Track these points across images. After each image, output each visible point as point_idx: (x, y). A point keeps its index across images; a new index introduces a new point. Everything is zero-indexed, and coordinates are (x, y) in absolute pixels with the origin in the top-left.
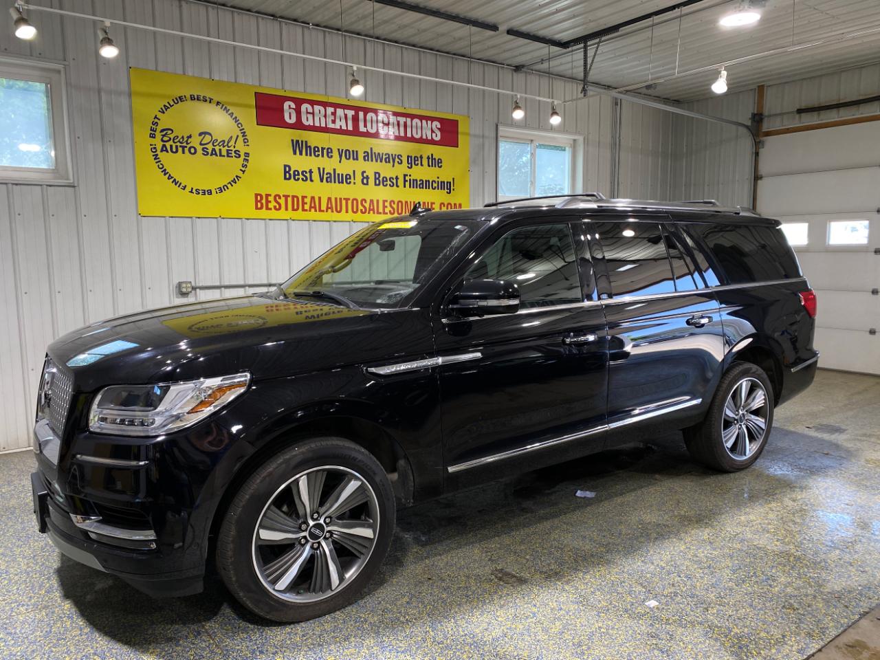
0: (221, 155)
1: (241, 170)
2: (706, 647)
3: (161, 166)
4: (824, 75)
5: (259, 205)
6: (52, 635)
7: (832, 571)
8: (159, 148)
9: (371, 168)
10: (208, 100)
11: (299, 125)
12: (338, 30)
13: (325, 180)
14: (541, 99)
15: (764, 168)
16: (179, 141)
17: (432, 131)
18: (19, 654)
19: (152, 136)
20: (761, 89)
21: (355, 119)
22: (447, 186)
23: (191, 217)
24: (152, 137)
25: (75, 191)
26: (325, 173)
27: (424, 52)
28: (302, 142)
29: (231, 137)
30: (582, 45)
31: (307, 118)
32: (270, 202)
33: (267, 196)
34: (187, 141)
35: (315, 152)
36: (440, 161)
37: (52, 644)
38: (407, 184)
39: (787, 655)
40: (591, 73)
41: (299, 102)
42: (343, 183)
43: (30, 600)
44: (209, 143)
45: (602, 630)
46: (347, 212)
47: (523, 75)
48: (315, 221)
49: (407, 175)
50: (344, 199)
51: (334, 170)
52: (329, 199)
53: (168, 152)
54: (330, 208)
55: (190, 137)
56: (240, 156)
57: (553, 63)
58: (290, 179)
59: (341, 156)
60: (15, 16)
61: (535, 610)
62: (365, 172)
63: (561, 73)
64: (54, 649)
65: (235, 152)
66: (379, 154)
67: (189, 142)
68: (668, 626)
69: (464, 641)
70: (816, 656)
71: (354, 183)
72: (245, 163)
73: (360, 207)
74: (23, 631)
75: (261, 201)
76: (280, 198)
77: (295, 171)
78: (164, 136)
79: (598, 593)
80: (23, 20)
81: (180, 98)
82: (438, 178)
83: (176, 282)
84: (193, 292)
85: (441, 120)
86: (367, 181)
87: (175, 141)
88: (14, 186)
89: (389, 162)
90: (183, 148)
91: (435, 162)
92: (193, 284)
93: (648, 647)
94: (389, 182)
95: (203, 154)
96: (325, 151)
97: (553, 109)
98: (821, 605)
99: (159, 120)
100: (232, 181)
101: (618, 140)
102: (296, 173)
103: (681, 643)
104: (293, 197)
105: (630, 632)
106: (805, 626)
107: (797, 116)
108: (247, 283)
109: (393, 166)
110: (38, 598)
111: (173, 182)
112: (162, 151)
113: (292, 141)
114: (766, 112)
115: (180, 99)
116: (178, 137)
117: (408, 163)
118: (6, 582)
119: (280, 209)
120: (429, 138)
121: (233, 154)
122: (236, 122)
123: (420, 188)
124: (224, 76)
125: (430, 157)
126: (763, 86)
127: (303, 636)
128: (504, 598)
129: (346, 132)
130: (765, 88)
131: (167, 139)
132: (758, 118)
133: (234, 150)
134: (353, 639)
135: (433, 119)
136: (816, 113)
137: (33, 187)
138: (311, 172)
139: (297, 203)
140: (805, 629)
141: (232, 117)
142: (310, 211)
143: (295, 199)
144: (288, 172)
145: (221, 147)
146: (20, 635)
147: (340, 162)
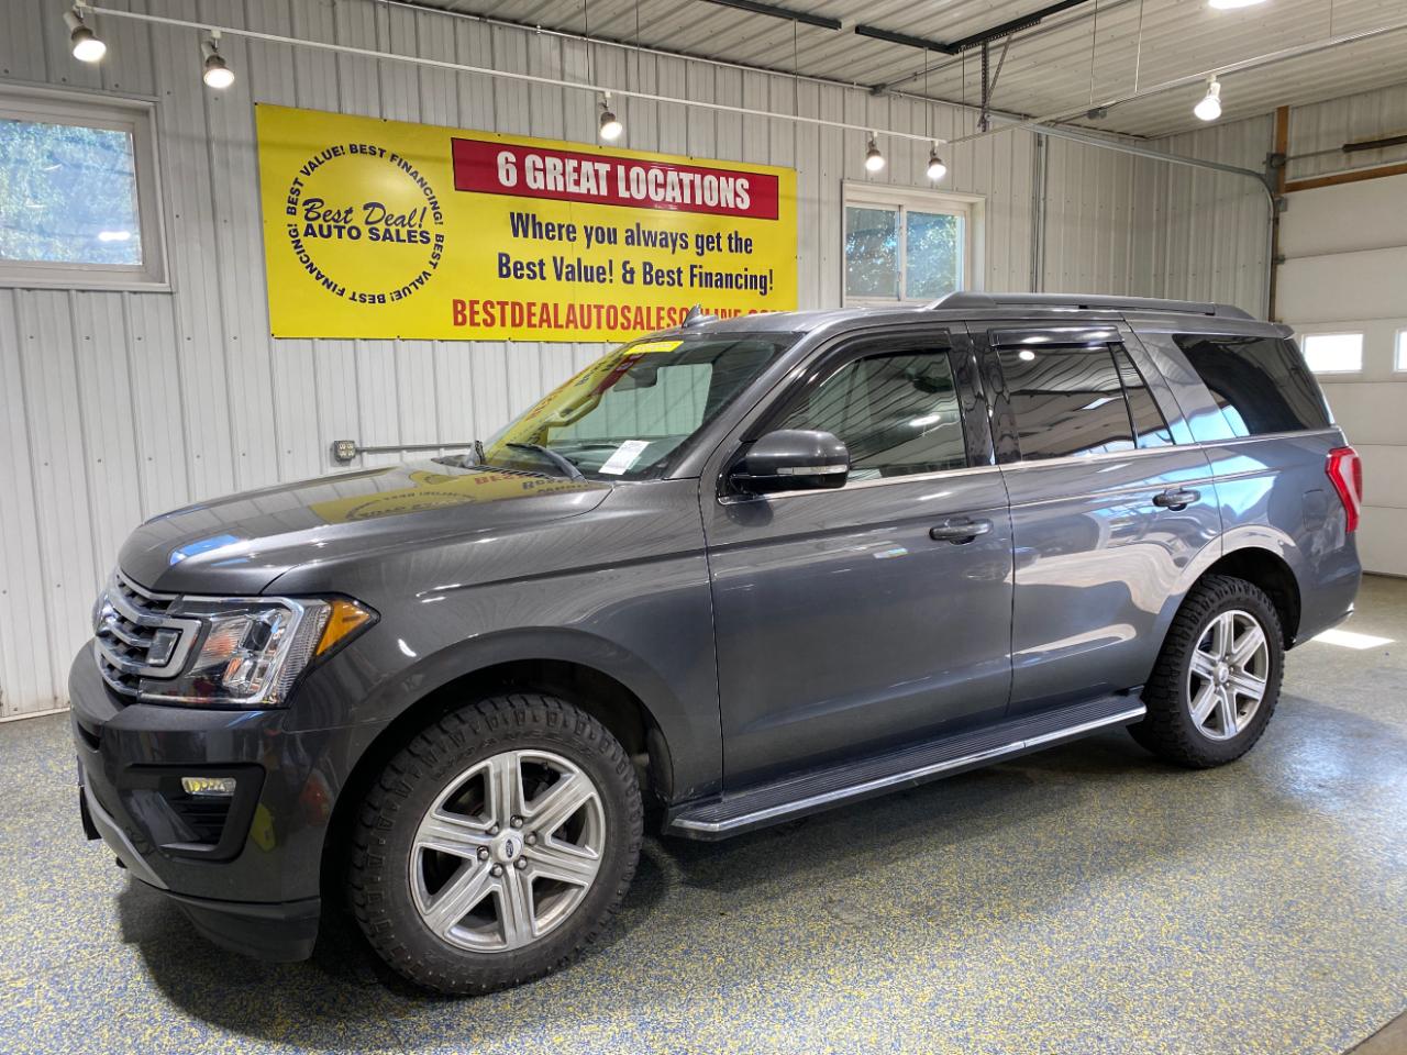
0: (399, 240)
1: (431, 263)
2: (1172, 1033)
3: (305, 259)
4: (1390, 87)
5: (460, 318)
6: (129, 993)
7: (1391, 910)
8: (302, 231)
9: (638, 256)
10: (378, 152)
11: (521, 189)
12: (583, 35)
13: (564, 277)
14: (915, 137)
15: (1287, 245)
16: (333, 219)
17: (736, 195)
18: (75, 1023)
19: (291, 211)
20: (1284, 112)
21: (612, 178)
22: (761, 283)
23: (353, 339)
24: (292, 213)
25: (173, 301)
26: (565, 264)
27: (721, 67)
28: (527, 216)
29: (415, 211)
30: (979, 48)
31: (535, 178)
32: (478, 313)
33: (473, 303)
34: (345, 218)
35: (547, 232)
36: (749, 242)
37: (126, 1009)
38: (696, 280)
39: (1309, 1049)
40: (995, 93)
41: (521, 153)
42: (592, 280)
43: (97, 939)
44: (380, 220)
45: (1001, 1002)
46: (599, 327)
47: (885, 99)
48: (548, 342)
49: (696, 266)
50: (595, 306)
51: (579, 260)
52: (571, 307)
53: (315, 236)
54: (572, 322)
55: (349, 211)
56: (428, 240)
57: (931, 80)
58: (508, 275)
59: (589, 237)
60: (72, 25)
61: (891, 967)
62: (628, 262)
63: (946, 96)
64: (129, 1016)
65: (421, 234)
66: (650, 233)
67: (348, 219)
68: (1111, 997)
69: (773, 1015)
70: (1358, 1049)
71: (611, 281)
72: (437, 252)
73: (621, 319)
74: (84, 988)
75: (462, 312)
76: (492, 307)
77: (515, 264)
78: (309, 211)
79: (995, 941)
80: (83, 32)
81: (335, 151)
82: (746, 270)
83: (329, 440)
84: (358, 457)
85: (750, 177)
86: (632, 277)
87: (327, 218)
88: (80, 294)
89: (667, 246)
90: (340, 229)
91: (741, 245)
92: (358, 445)
93: (1076, 1030)
94: (666, 279)
95: (371, 238)
96: (564, 230)
97: (933, 153)
98: (1371, 967)
99: (301, 185)
100: (417, 281)
101: (1042, 202)
102: (519, 266)
103: (1132, 1026)
104: (514, 305)
105: (1047, 1007)
106: (1342, 1002)
107: (1344, 157)
108: (442, 443)
109: (674, 252)
110: (109, 935)
111: (323, 284)
112: (306, 234)
113: (512, 215)
114: (1291, 153)
115: (335, 153)
116: (331, 212)
117: (697, 247)
118: (62, 910)
119: (492, 323)
120: (732, 205)
121: (419, 238)
122: (422, 186)
123: (716, 285)
124: (402, 112)
125: (733, 236)
126: (1286, 108)
127: (517, 1002)
128: (843, 947)
129: (598, 200)
130: (1290, 111)
131: (315, 215)
132: (1278, 161)
133: (419, 231)
134: (595, 1009)
135: (737, 175)
136: (1375, 150)
137: (108, 294)
138: (541, 264)
139: (520, 315)
140: (1341, 1005)
141: (415, 178)
142: (540, 326)
143: (517, 308)
144: (506, 265)
145: (399, 227)
146: (79, 993)
147: (588, 246)
